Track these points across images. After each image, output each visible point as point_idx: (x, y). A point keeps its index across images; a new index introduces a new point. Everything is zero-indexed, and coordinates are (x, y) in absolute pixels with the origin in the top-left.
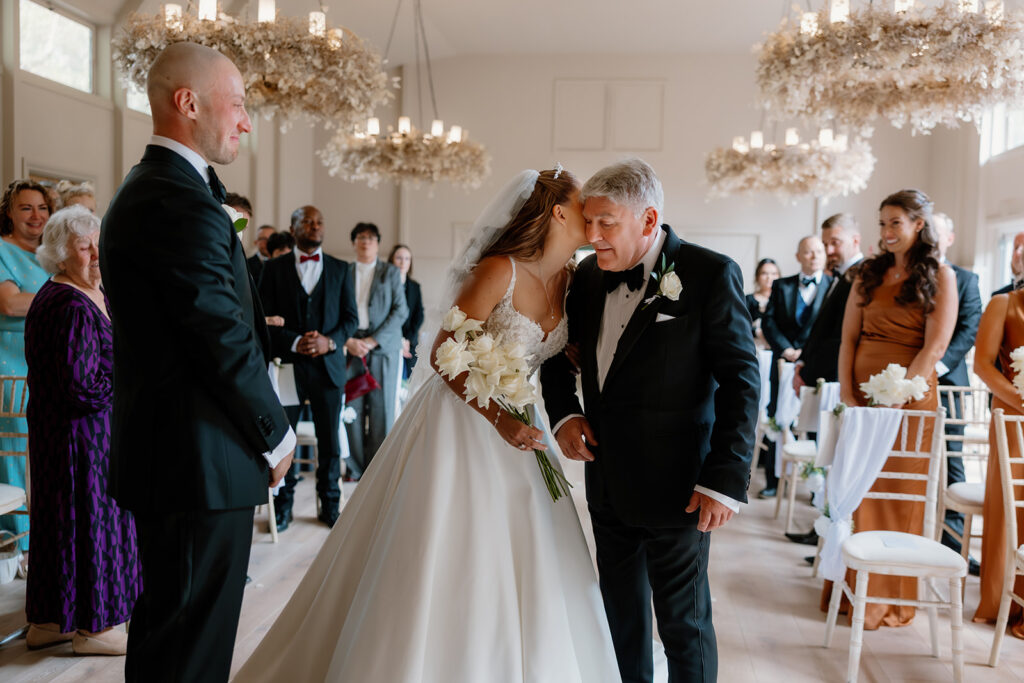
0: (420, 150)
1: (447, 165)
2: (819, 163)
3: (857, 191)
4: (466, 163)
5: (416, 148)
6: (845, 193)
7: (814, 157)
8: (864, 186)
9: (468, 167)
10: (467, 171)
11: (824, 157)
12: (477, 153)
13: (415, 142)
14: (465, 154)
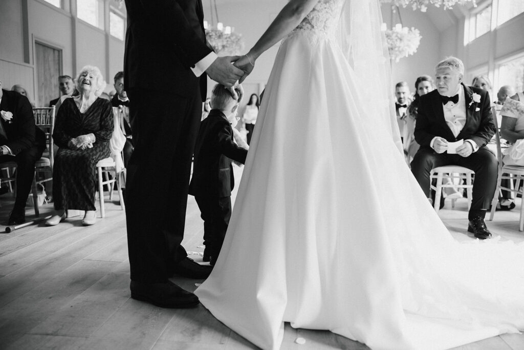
0: (212, 35)
1: (225, 43)
2: (396, 38)
3: (412, 54)
4: (233, 42)
5: (211, 34)
6: (407, 56)
7: (394, 35)
8: (416, 51)
9: (234, 45)
10: (234, 46)
11: (399, 36)
12: (239, 38)
13: (210, 32)
14: (233, 38)
